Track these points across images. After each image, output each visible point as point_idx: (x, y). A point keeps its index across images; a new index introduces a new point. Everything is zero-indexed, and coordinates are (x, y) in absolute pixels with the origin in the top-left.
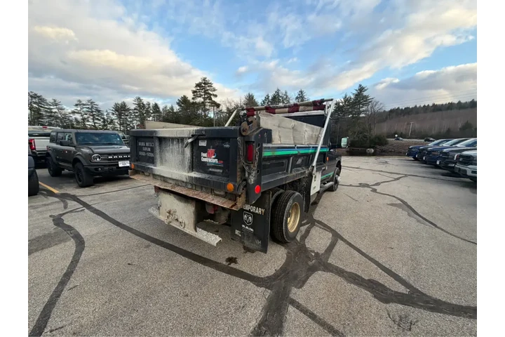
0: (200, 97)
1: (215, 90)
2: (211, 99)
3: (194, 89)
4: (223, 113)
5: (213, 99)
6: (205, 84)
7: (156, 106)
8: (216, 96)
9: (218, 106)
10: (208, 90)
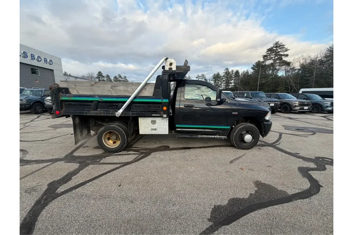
0: (270, 59)
1: (287, 50)
2: (281, 59)
3: (265, 54)
4: (295, 70)
5: (284, 59)
6: (276, 47)
7: (237, 72)
8: (287, 55)
9: (288, 64)
10: (279, 52)
